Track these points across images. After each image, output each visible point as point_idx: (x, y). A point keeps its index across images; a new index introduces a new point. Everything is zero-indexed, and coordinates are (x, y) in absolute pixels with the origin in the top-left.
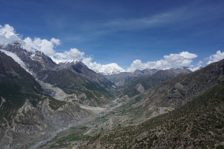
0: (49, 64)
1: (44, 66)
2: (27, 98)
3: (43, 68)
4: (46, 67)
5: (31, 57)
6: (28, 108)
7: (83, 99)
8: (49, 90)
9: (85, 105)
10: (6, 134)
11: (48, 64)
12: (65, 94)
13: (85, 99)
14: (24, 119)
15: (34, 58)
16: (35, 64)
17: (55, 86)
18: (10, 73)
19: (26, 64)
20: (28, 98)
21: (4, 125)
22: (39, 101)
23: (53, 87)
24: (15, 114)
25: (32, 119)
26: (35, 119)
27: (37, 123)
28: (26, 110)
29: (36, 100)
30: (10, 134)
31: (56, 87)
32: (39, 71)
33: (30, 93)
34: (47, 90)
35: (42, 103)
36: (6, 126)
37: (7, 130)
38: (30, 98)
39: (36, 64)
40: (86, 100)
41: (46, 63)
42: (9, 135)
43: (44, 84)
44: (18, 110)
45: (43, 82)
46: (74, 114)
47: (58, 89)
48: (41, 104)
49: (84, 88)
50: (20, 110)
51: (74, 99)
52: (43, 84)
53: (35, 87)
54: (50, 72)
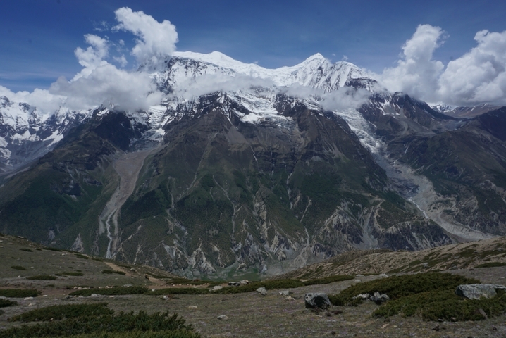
0: (419, 120)
1: (405, 126)
2: (344, 201)
3: (403, 130)
4: (408, 129)
5: (381, 108)
6: (338, 220)
7: (468, 210)
8: (405, 180)
9: (469, 226)
10: (301, 253)
11: (416, 120)
12: (434, 193)
13: (472, 211)
14: (328, 236)
15: (387, 109)
16: (388, 122)
17: (419, 174)
18: (330, 153)
19: (370, 125)
20: (346, 201)
21: (303, 240)
22: (363, 207)
23: (415, 174)
24: (319, 227)
25: (340, 238)
26: (345, 240)
27: (347, 247)
28: (335, 222)
29: (359, 205)
30: (306, 255)
31: (421, 174)
32: (393, 137)
33: (352, 192)
34: (400, 181)
35: (368, 211)
36: (306, 241)
37: (305, 249)
38: (350, 201)
39: (389, 124)
40: (474, 213)
41: (413, 119)
42: (304, 257)
43: (399, 166)
44: (324, 220)
45: (398, 163)
46: (420, 244)
47: (425, 179)
48: (366, 214)
49: (486, 183)
50: (327, 222)
51: (449, 208)
52: (397, 166)
53: (367, 179)
54: (416, 140)
